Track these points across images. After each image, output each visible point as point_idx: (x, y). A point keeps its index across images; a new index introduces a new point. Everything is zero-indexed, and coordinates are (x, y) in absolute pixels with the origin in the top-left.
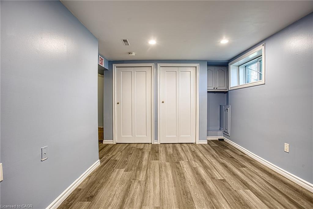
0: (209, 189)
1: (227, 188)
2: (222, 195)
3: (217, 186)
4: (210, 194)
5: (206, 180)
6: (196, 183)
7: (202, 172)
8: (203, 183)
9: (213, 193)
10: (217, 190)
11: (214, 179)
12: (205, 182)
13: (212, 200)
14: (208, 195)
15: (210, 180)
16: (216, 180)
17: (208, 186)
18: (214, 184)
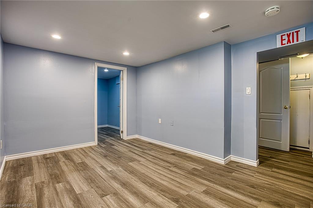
0: (116, 181)
1: (100, 188)
2: (104, 180)
3: (110, 186)
4: (114, 178)
5: (123, 189)
6: (130, 182)
7: (132, 199)
8: (124, 184)
9: (112, 179)
10: (109, 183)
11: (114, 193)
12: (122, 186)
13: (112, 174)
14: (115, 177)
15: (118, 190)
16: (112, 193)
17: (117, 183)
18: (113, 187)
